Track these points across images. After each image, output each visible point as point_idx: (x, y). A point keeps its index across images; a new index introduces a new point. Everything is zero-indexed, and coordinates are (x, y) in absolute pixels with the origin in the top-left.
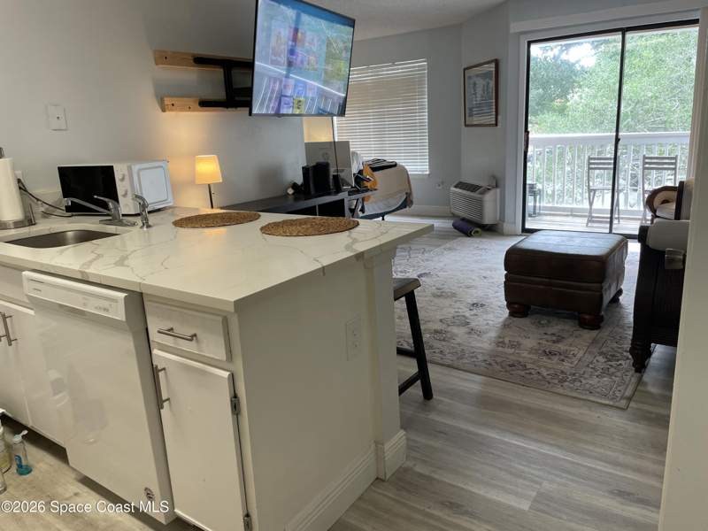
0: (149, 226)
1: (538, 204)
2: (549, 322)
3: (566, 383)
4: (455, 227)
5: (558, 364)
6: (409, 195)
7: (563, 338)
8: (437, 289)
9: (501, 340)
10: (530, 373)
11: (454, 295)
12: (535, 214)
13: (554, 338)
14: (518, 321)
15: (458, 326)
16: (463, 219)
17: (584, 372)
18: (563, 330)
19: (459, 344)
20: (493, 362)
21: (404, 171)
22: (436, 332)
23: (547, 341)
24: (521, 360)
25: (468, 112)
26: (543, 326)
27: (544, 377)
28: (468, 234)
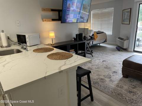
0: (28, 51)
1: (140, 43)
2: (133, 81)
3: (133, 104)
4: (116, 48)
5: (132, 96)
6: (106, 39)
7: (136, 87)
8: (106, 66)
9: (118, 85)
10: (123, 98)
11: (110, 68)
12: (139, 46)
13: (133, 87)
14: (125, 79)
15: (108, 78)
16: (119, 46)
17: (139, 101)
18: (137, 84)
19: (106, 84)
20: (113, 92)
21: (105, 34)
22: (101, 79)
23: (131, 87)
24: (122, 93)
25: (123, 20)
26: (131, 82)
27: (127, 100)
28: (119, 50)
